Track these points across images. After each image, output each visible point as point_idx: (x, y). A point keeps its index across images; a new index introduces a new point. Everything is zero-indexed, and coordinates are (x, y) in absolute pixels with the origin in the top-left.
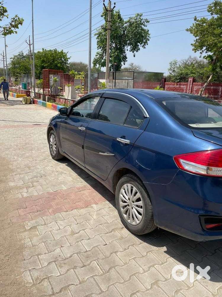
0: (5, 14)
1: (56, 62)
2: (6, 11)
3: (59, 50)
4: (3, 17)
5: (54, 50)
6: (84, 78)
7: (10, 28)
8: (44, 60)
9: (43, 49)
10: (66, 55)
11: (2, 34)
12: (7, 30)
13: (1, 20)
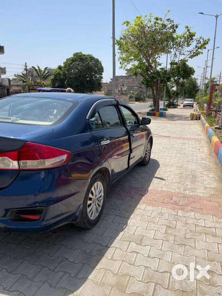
2: (194, 35)
4: (192, 41)
7: (197, 50)
12: (194, 53)
13: (190, 44)
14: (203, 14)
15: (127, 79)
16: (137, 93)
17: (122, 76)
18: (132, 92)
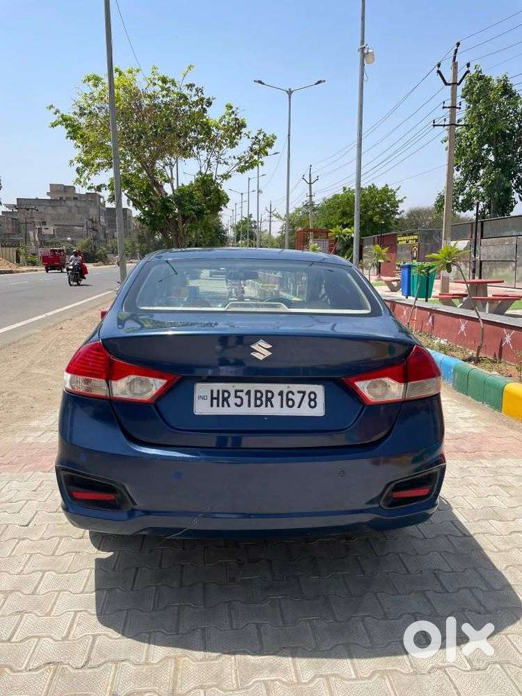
0: (243, 130)
1: (370, 213)
2: (243, 125)
3: (380, 186)
4: (241, 137)
5: (370, 186)
6: (417, 240)
7: (251, 157)
8: (346, 211)
9: (345, 189)
10: (393, 196)
11: (238, 171)
12: (246, 162)
13: (236, 144)
14: (263, 84)
15: (52, 206)
16: (85, 241)
17: (37, 199)
18: (69, 238)
